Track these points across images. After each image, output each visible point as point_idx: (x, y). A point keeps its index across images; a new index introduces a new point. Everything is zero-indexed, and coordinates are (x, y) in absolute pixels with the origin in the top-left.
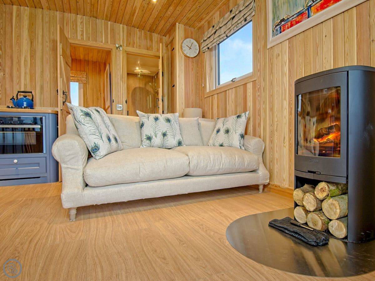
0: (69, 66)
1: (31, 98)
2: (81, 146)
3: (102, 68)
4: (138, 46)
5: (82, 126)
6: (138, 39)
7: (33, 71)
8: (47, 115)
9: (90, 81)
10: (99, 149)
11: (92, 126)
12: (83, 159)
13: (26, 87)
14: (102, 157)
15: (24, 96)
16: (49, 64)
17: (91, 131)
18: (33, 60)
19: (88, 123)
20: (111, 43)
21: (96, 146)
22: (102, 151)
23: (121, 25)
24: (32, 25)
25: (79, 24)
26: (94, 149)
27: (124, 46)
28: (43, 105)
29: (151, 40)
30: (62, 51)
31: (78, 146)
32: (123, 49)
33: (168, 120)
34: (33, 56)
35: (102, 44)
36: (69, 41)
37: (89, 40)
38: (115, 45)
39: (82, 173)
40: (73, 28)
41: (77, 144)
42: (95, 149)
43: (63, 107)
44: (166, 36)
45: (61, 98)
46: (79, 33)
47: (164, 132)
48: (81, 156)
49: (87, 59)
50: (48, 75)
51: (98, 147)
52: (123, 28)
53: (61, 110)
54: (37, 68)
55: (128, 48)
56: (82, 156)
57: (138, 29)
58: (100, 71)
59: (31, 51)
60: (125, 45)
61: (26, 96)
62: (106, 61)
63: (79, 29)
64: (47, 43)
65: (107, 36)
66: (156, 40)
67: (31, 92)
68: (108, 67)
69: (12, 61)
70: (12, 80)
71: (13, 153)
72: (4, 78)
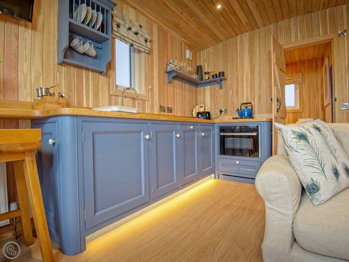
0: (283, 72)
1: (250, 108)
2: (291, 183)
3: (319, 64)
5: (294, 153)
7: (253, 84)
8: (262, 123)
9: (306, 80)
10: (318, 190)
11: (308, 154)
12: (294, 201)
13: (248, 99)
14: (323, 202)
15: (245, 107)
16: (265, 75)
17: (307, 160)
18: (253, 75)
19: (302, 150)
20: (331, 33)
21: (313, 184)
22: (323, 194)
24: (251, 45)
25: (292, 26)
26: (311, 189)
28: (260, 112)
30: (276, 60)
31: (288, 183)
34: (252, 71)
35: (320, 37)
36: (283, 47)
37: (304, 39)
38: (336, 33)
39: (291, 222)
40: (287, 34)
41: (286, 180)
42: (313, 189)
43: (277, 114)
45: (275, 106)
46: (293, 35)
48: (291, 197)
49: (302, 59)
50: (264, 85)
51: (316, 186)
53: (275, 117)
54: (255, 81)
56: (293, 196)
58: (317, 67)
59: (251, 67)
61: (247, 107)
62: (324, 55)
63: (293, 32)
64: (263, 57)
65: (325, 26)
67: (251, 103)
68: (326, 61)
69: (238, 80)
70: (238, 95)
71: (233, 155)
72: (233, 94)
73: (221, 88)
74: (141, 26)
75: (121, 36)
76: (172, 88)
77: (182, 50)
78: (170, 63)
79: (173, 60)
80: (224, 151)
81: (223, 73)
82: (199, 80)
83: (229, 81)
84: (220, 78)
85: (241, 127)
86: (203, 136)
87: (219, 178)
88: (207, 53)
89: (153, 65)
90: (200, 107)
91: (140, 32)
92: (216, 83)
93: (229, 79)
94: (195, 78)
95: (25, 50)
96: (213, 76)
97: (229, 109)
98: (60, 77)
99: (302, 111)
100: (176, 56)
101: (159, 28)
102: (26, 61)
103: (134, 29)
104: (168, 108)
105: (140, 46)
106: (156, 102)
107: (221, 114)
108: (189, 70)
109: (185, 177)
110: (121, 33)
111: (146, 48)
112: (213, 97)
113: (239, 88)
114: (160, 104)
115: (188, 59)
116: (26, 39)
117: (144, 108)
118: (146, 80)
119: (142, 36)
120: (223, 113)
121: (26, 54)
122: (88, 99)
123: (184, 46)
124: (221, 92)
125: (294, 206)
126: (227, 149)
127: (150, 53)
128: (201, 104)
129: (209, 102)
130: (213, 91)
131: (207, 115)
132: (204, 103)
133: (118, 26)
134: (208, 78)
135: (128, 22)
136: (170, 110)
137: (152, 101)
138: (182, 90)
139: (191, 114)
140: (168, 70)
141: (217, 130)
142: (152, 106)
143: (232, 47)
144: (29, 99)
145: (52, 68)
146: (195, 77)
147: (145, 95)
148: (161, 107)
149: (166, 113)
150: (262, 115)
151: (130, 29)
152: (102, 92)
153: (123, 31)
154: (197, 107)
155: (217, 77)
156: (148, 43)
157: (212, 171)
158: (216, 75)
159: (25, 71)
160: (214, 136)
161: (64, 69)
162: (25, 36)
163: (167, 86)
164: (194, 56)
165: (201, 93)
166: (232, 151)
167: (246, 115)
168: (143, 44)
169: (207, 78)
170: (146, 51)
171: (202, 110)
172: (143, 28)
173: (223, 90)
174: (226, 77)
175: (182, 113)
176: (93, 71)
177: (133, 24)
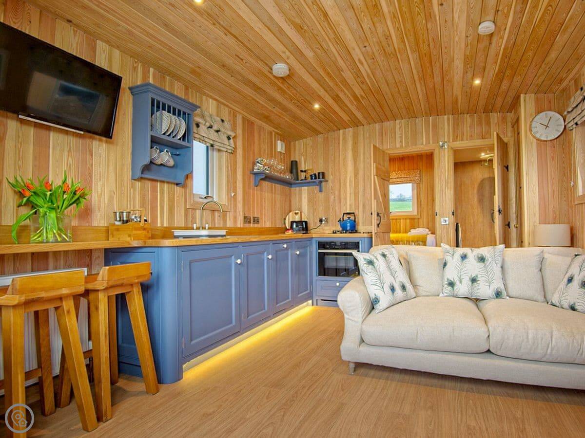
0: (387, 180)
1: (353, 218)
4: (468, 137)
6: (469, 129)
9: (424, 179)
10: (379, 302)
11: (374, 275)
13: (351, 208)
14: (382, 310)
15: (348, 218)
17: (373, 281)
18: (357, 180)
19: (370, 272)
20: (433, 143)
21: (376, 298)
23: (446, 117)
24: (355, 143)
25: (397, 130)
26: (374, 301)
27: (449, 142)
28: (365, 223)
29: (488, 123)
30: (376, 171)
32: (448, 146)
33: (482, 259)
34: (356, 175)
35: (422, 146)
36: (388, 152)
37: (408, 146)
38: (438, 144)
39: (361, 327)
40: (392, 137)
42: (376, 301)
43: (377, 229)
44: (511, 112)
46: (398, 140)
47: (473, 276)
51: (378, 299)
52: (448, 119)
53: (376, 233)
55: (455, 143)
57: (469, 115)
59: (354, 170)
60: (451, 141)
61: (350, 218)
63: (398, 136)
65: (429, 134)
66: (496, 121)
67: (354, 213)
69: (340, 184)
70: (340, 202)
71: (337, 276)
72: (334, 200)
73: (321, 191)
74: (223, 121)
75: (200, 137)
76: (259, 193)
77: (272, 142)
78: (258, 162)
79: (261, 159)
80: (323, 271)
81: (323, 173)
82: (294, 180)
83: (330, 183)
84: (320, 180)
85: (341, 243)
86: (298, 255)
87: (317, 305)
88: (303, 145)
89: (236, 167)
90: (295, 215)
91: (222, 130)
92: (314, 184)
93: (330, 181)
94: (289, 178)
95: (100, 167)
96: (311, 176)
97: (331, 218)
98: (134, 194)
99: (419, 217)
100: (265, 150)
101: (244, 119)
102: (100, 180)
103: (215, 128)
104: (254, 218)
105: (222, 145)
106: (239, 212)
107: (321, 223)
108: (281, 169)
109: (277, 304)
110: (201, 134)
111: (229, 147)
112: (311, 200)
113: (342, 193)
114: (245, 214)
115: (281, 153)
116: (100, 154)
117: (225, 221)
118: (228, 186)
119: (224, 133)
120: (323, 222)
121: (100, 171)
122: (162, 217)
123: (275, 135)
124: (321, 196)
125: (364, 315)
126: (328, 269)
127: (233, 152)
128: (296, 210)
129: (306, 207)
130: (312, 194)
131: (304, 227)
132: (300, 209)
133: (198, 125)
134: (305, 178)
135: (208, 119)
136: (256, 220)
137: (235, 211)
138: (272, 192)
139: (283, 223)
140: (255, 171)
141: (315, 246)
142: (235, 218)
143: (334, 141)
144: (103, 222)
145: (126, 185)
146: (288, 176)
147: (227, 204)
148: (245, 218)
149: (252, 225)
150: (367, 227)
151: (211, 127)
152: (177, 206)
153: (203, 130)
154: (291, 214)
155: (316, 178)
156: (231, 140)
157: (310, 296)
158: (315, 174)
159: (100, 191)
160: (311, 253)
161: (138, 184)
162: (99, 151)
163: (253, 189)
164: (288, 148)
165: (296, 195)
166: (335, 271)
167: (348, 228)
168: (225, 143)
169: (303, 178)
170: (228, 151)
171: (297, 218)
172: (226, 122)
173: (323, 193)
174: (326, 178)
175: (272, 223)
176: (168, 183)
177: (214, 118)
